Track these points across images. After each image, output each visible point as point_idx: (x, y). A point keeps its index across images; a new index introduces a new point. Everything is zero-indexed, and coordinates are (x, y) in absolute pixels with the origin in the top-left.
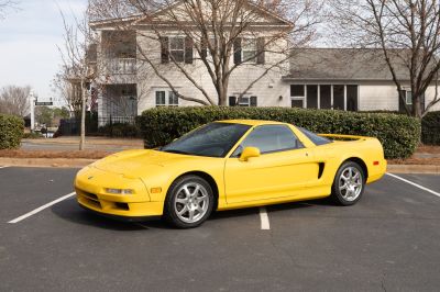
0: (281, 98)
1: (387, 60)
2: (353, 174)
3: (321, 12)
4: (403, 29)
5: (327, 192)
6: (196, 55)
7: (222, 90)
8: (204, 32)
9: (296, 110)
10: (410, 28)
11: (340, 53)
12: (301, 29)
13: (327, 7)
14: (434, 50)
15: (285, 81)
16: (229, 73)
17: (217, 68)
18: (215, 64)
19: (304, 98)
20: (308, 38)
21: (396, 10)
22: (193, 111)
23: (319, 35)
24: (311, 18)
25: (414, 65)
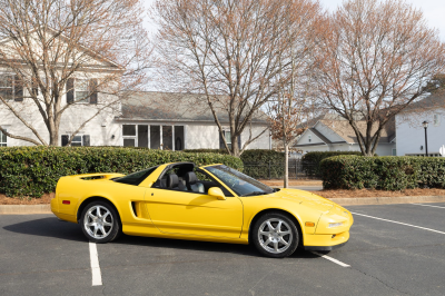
0: (113, 137)
1: (210, 104)
3: (150, 58)
4: (223, 77)
6: (26, 93)
7: (53, 129)
8: (35, 70)
9: (128, 150)
10: (228, 77)
11: (167, 97)
12: (132, 72)
13: (155, 53)
14: (248, 97)
15: (117, 120)
16: (61, 112)
17: (48, 106)
18: (46, 103)
19: (136, 137)
20: (138, 82)
21: (216, 61)
22: (19, 151)
23: (149, 79)
24: (141, 63)
25: (232, 110)
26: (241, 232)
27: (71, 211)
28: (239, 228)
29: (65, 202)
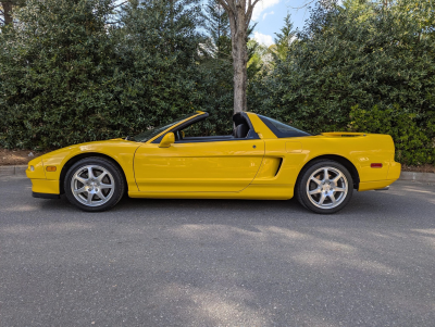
2: (333, 175)
5: (288, 193)
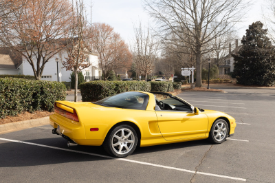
26: (206, 132)
27: (99, 137)
28: (206, 130)
29: (92, 130)
